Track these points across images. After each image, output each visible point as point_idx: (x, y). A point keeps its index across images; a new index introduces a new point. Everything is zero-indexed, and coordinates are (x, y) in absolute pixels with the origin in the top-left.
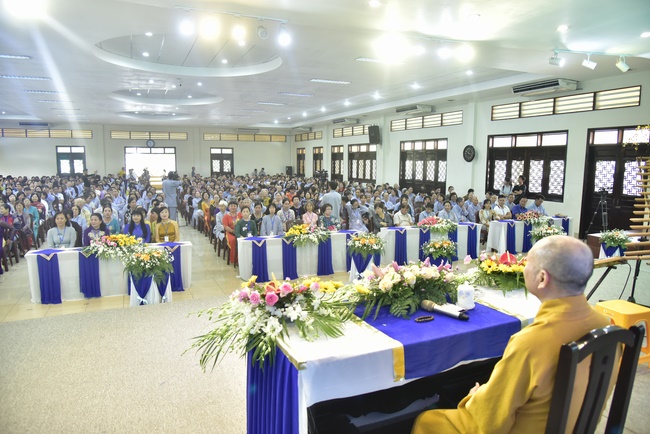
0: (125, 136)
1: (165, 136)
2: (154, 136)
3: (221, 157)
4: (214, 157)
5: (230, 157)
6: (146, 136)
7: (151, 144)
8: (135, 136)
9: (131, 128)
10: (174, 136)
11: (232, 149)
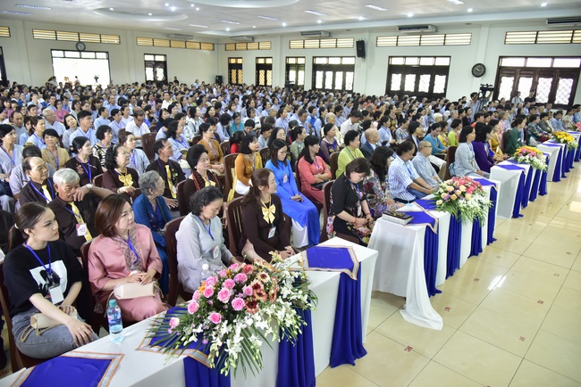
0: (50, 36)
1: (96, 39)
2: (84, 38)
3: (155, 64)
4: (147, 64)
5: (164, 65)
6: (74, 38)
7: (80, 47)
8: (62, 36)
9: (56, 26)
10: (105, 39)
11: (165, 55)
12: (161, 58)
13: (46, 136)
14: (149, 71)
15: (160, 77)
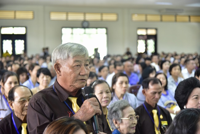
2: (88, 17)
4: (140, 37)
5: (154, 37)
7: (85, 25)
8: (73, 17)
10: (106, 17)
11: (156, 29)
12: (152, 32)
13: (42, 75)
14: (141, 43)
15: (151, 49)
